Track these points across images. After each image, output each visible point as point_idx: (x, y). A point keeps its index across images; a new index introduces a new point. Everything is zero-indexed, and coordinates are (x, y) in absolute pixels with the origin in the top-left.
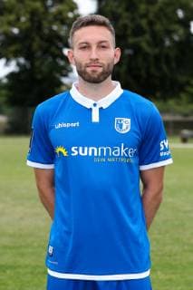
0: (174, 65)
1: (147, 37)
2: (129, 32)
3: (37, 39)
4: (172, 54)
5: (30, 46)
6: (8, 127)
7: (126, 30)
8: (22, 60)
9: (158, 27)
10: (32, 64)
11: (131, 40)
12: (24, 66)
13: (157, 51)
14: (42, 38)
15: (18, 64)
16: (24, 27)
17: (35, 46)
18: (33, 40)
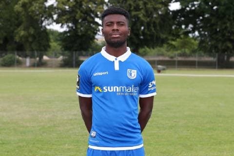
0: (158, 28)
1: (143, 11)
2: (132, 8)
3: (79, 12)
4: (157, 21)
5: (75, 16)
6: (62, 63)
7: (131, 7)
8: (70, 25)
9: (149, 6)
10: (76, 27)
11: (133, 13)
12: (72, 27)
13: (148, 19)
14: (81, 12)
15: (68, 26)
16: (71, 5)
17: (78, 16)
18: (77, 12)
